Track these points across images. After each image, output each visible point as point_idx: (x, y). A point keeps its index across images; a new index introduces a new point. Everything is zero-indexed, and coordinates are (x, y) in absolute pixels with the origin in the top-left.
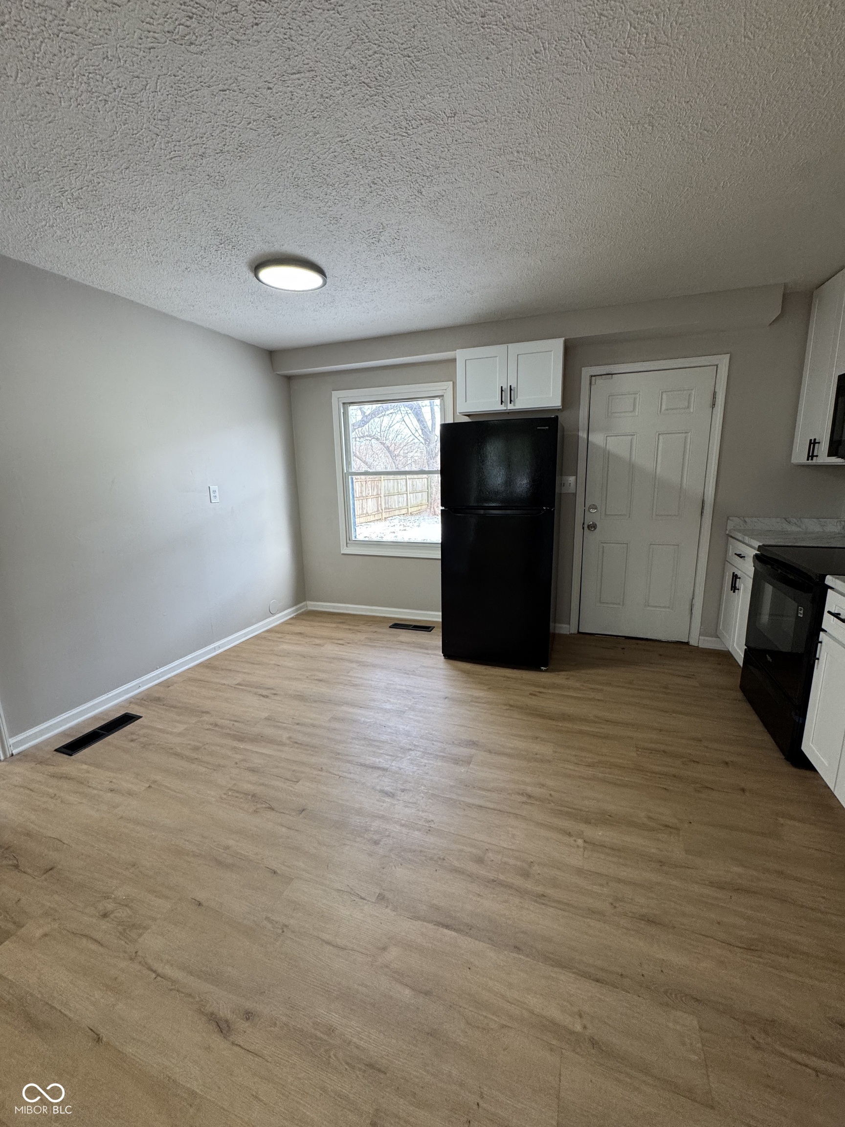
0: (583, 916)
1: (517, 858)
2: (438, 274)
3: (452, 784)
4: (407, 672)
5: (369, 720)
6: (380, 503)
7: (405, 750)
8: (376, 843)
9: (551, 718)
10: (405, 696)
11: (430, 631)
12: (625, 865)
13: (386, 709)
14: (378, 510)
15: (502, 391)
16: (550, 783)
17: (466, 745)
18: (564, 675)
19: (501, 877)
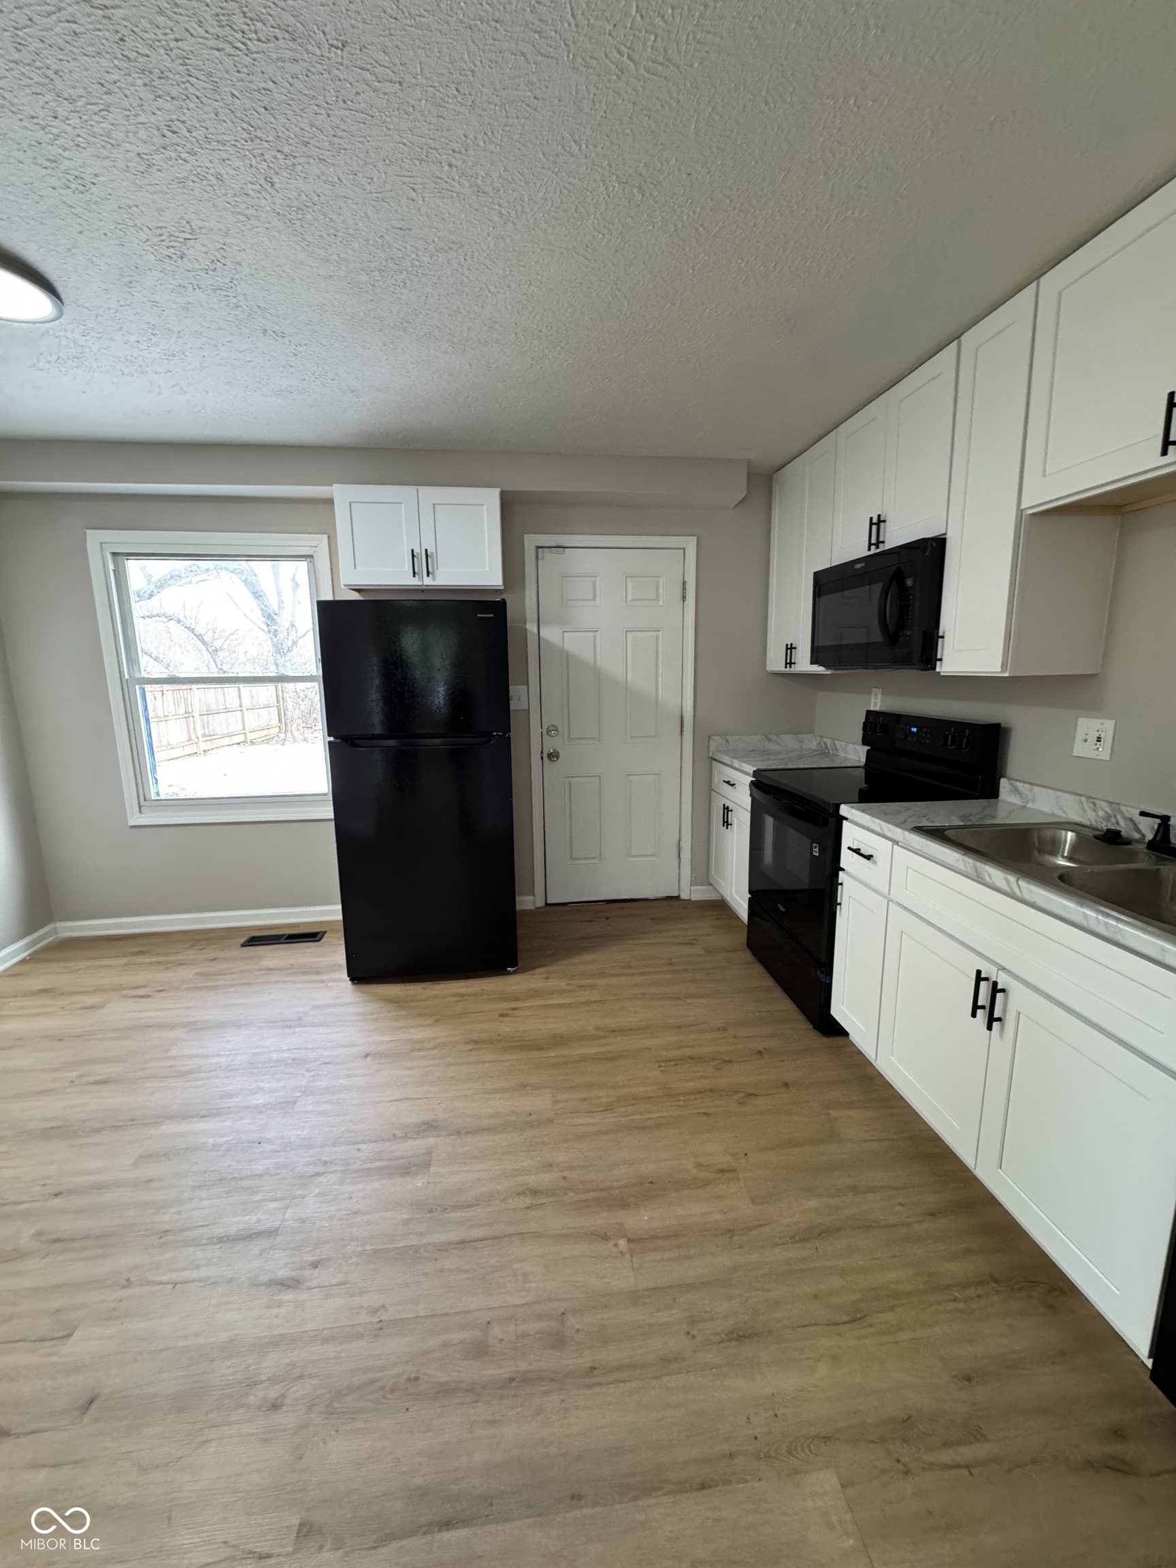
0: (656, 1378)
1: (540, 1317)
2: (299, 348)
3: (405, 1216)
4: (287, 1024)
5: (226, 1139)
6: (192, 727)
7: (305, 1180)
8: (275, 1406)
9: (539, 1048)
10: (292, 1070)
11: (319, 940)
12: (688, 1257)
13: (256, 1106)
14: (190, 739)
15: (413, 556)
16: (560, 1157)
17: (418, 1133)
18: (541, 974)
19: (523, 1366)
